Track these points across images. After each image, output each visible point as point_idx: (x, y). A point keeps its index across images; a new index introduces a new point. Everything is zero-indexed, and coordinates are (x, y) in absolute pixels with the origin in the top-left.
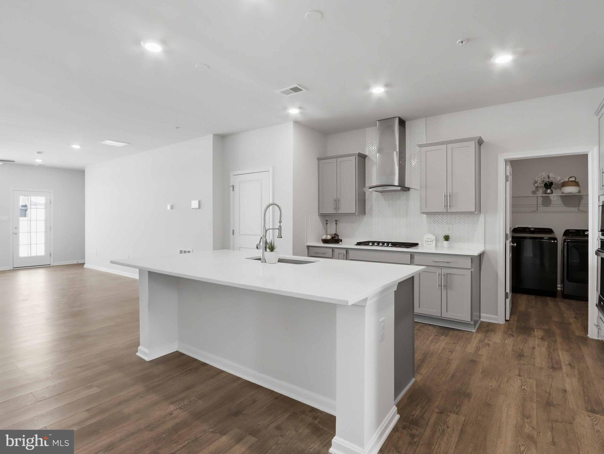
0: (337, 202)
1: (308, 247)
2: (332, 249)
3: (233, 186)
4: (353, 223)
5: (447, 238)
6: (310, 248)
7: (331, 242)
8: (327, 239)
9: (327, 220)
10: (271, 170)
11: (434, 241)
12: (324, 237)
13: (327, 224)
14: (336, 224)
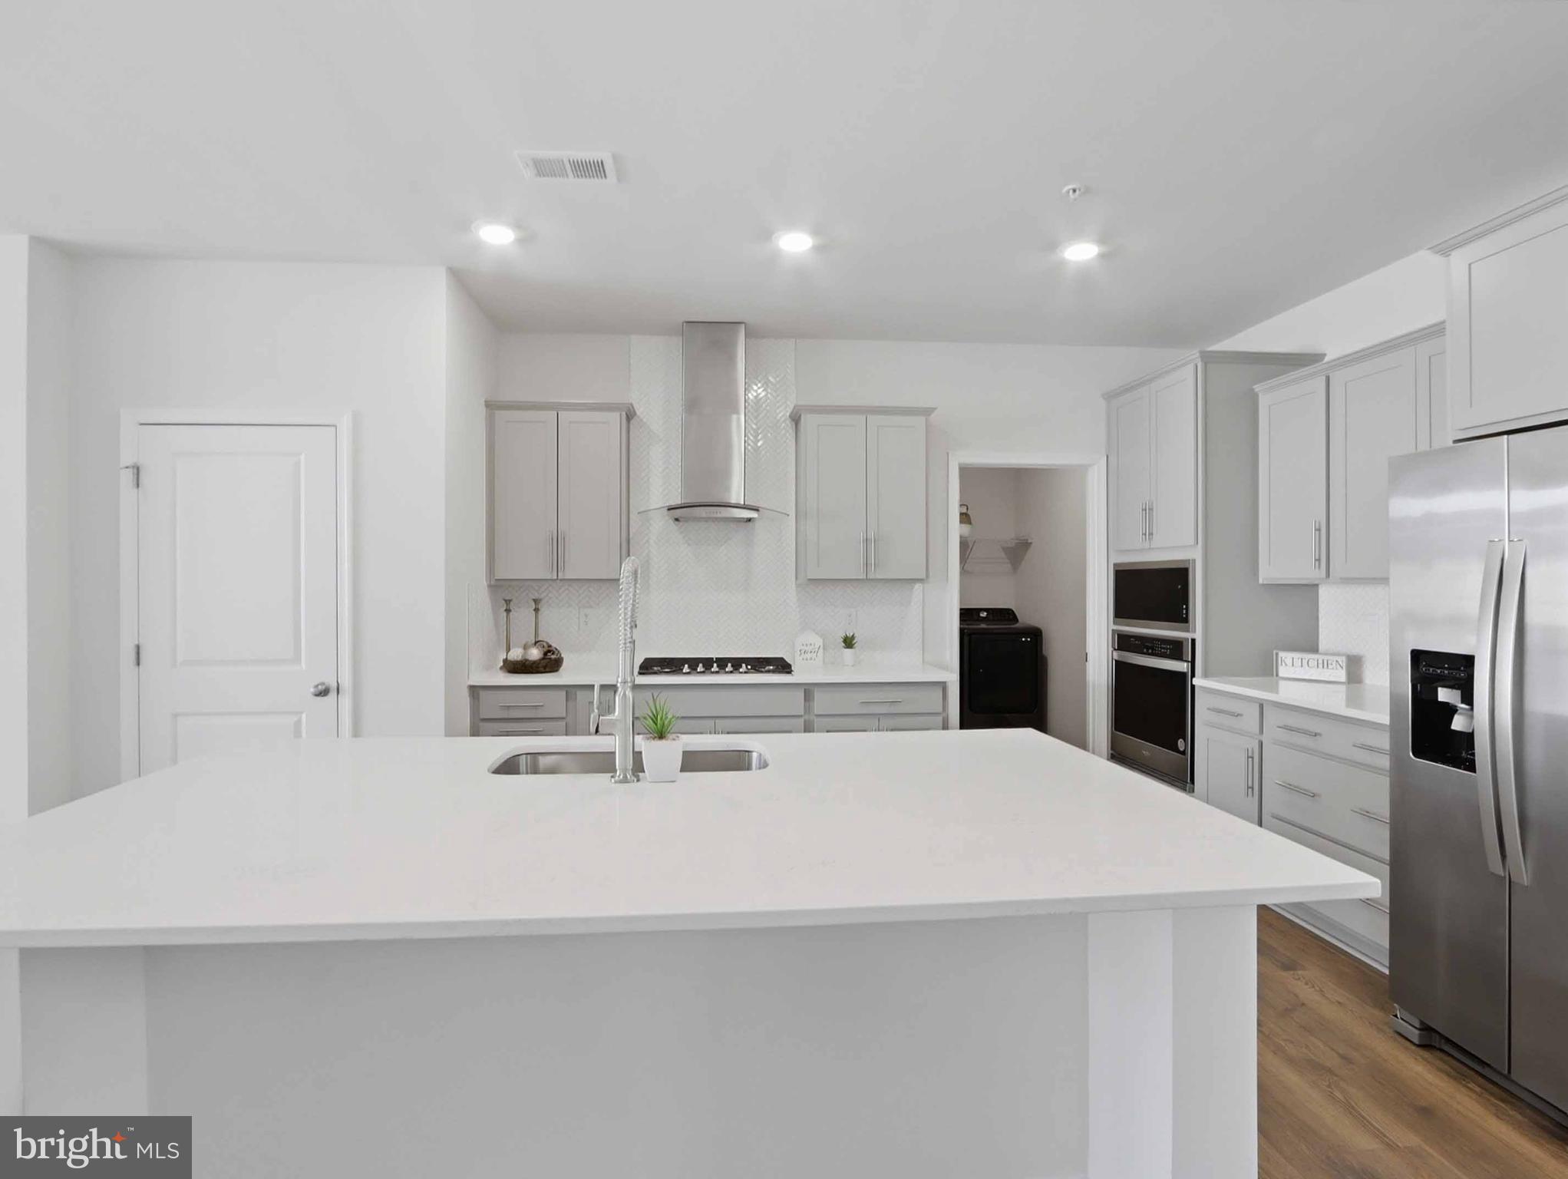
0: (558, 543)
1: (474, 690)
2: (565, 693)
3: (138, 469)
4: (591, 607)
5: (849, 642)
6: (483, 694)
7: (542, 669)
8: (530, 659)
9: (510, 601)
10: (345, 425)
11: (821, 650)
12: (516, 654)
13: (508, 611)
14: (535, 610)
